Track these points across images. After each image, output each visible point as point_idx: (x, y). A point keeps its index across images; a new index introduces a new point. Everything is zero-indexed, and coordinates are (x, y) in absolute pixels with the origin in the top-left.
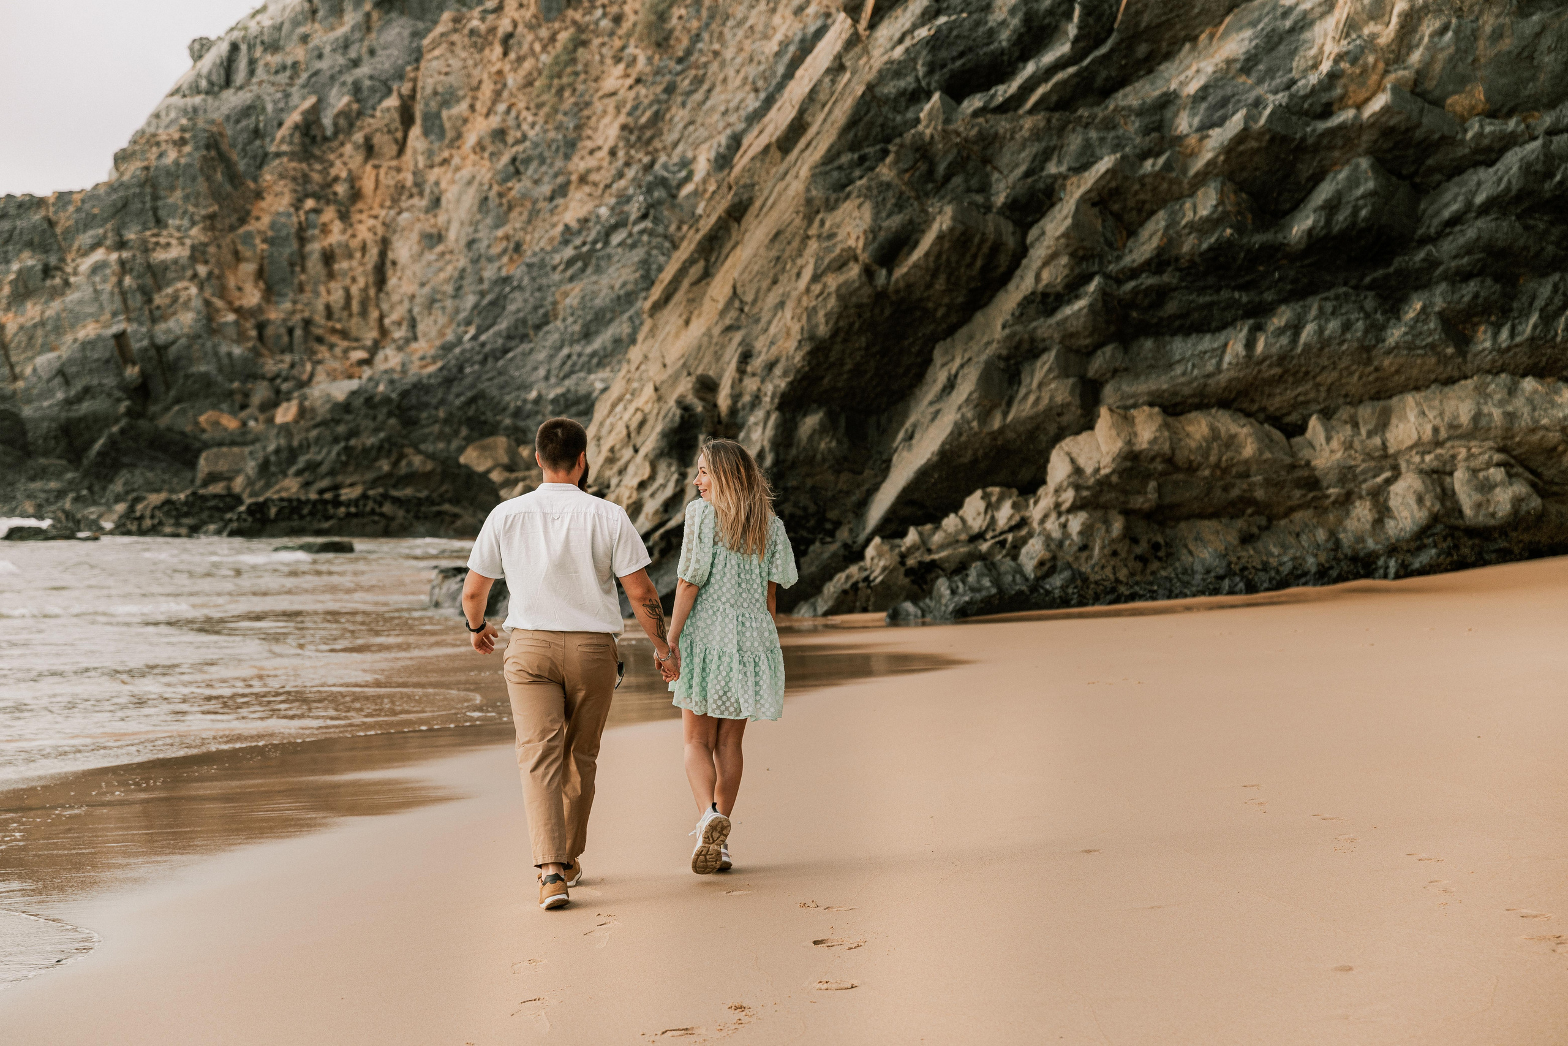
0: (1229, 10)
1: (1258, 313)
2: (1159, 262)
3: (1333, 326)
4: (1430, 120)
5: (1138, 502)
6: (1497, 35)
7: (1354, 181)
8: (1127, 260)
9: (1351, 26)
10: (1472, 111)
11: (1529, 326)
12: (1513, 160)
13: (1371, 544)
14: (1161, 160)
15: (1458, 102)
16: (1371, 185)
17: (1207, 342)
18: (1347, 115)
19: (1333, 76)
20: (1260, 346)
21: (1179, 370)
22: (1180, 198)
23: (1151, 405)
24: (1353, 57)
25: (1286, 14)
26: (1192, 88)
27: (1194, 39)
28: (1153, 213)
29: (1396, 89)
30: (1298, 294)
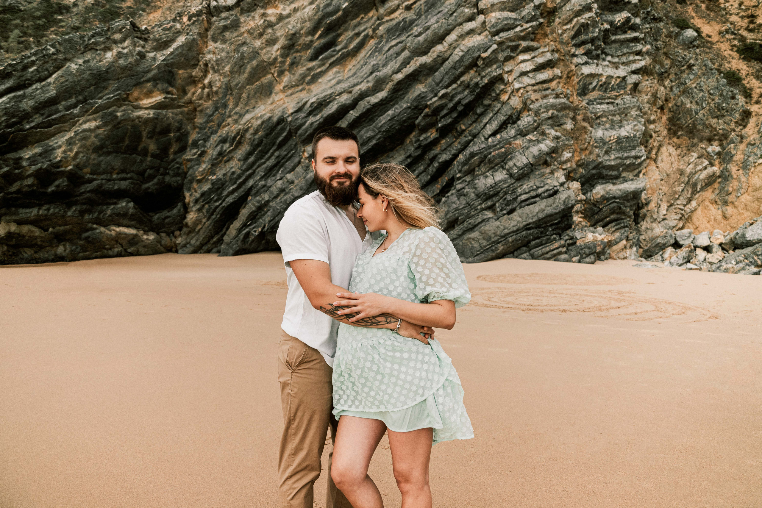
0: (36, 143)
1: (40, 206)
2: (18, 191)
3: (57, 210)
4: (80, 172)
5: (11, 243)
6: (94, 160)
7: (63, 182)
8: (10, 190)
9: (64, 152)
10: (87, 173)
11: (96, 215)
12: (95, 183)
13: (64, 255)
14: (20, 171)
15: (85, 170)
16: (66, 183)
17: (28, 210)
18: (62, 169)
19: (60, 161)
20: (41, 212)
21: (21, 215)
22: (24, 179)
23: (14, 222)
24: (66, 158)
25: (50, 146)
26: (27, 157)
27: (27, 147)
28: (16, 181)
29: (74, 165)
30: (49, 202)
